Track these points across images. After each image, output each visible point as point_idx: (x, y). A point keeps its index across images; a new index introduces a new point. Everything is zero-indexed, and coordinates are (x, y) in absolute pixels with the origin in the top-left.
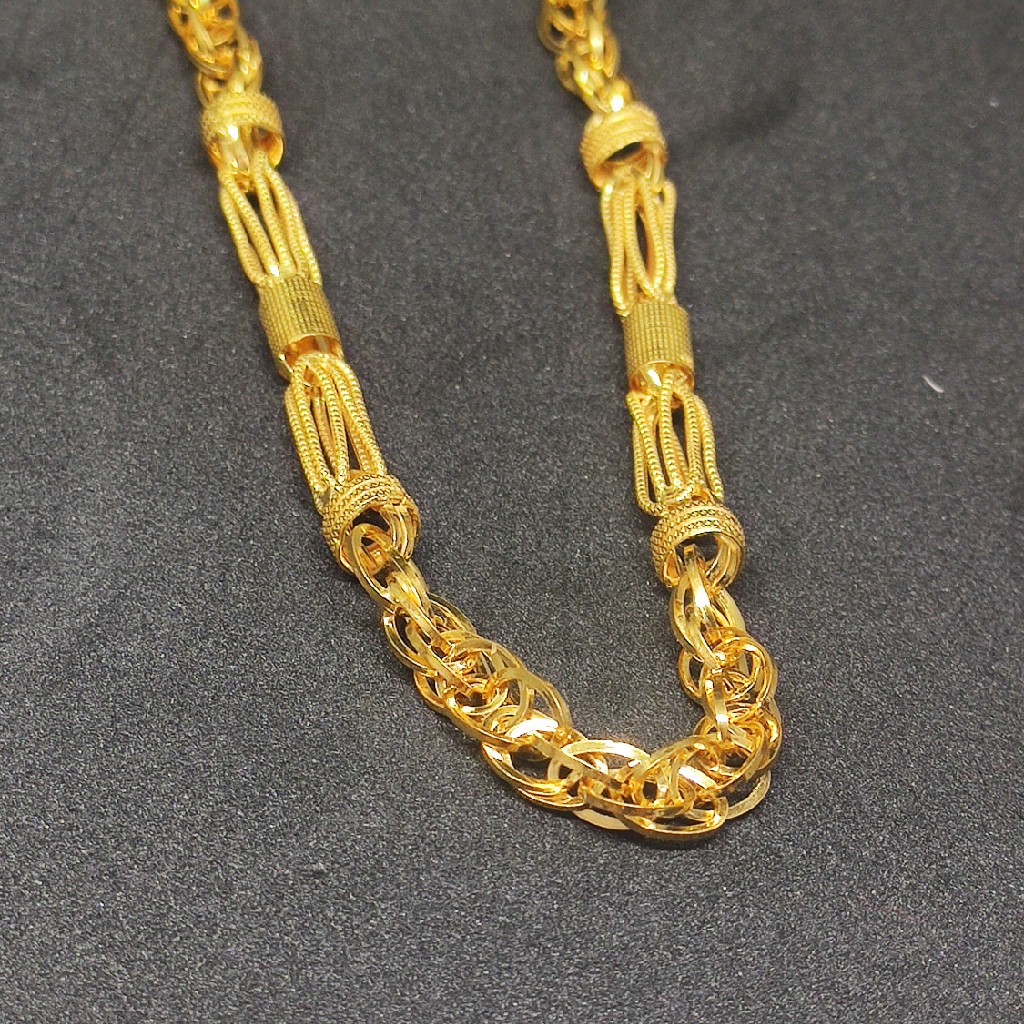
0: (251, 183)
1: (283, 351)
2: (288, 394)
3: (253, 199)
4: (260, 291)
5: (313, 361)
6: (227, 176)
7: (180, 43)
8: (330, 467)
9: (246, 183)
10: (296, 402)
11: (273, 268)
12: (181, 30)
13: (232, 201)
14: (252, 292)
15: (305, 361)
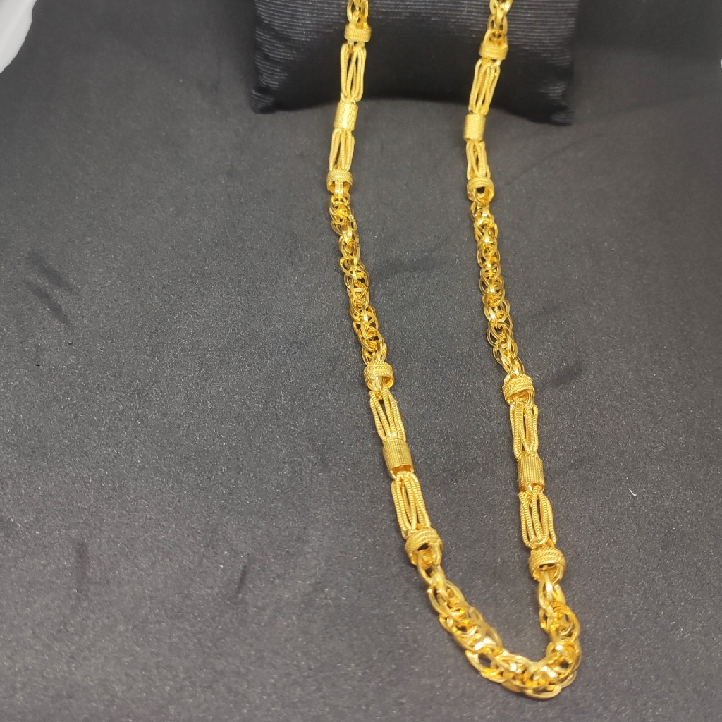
0: (382, 396)
1: (393, 470)
2: (393, 486)
3: (381, 402)
4: (384, 443)
5: (404, 475)
6: (372, 394)
7: (356, 335)
8: (409, 521)
9: (380, 397)
10: (396, 489)
11: (389, 433)
12: (357, 331)
13: (374, 404)
14: (380, 442)
15: (400, 475)
